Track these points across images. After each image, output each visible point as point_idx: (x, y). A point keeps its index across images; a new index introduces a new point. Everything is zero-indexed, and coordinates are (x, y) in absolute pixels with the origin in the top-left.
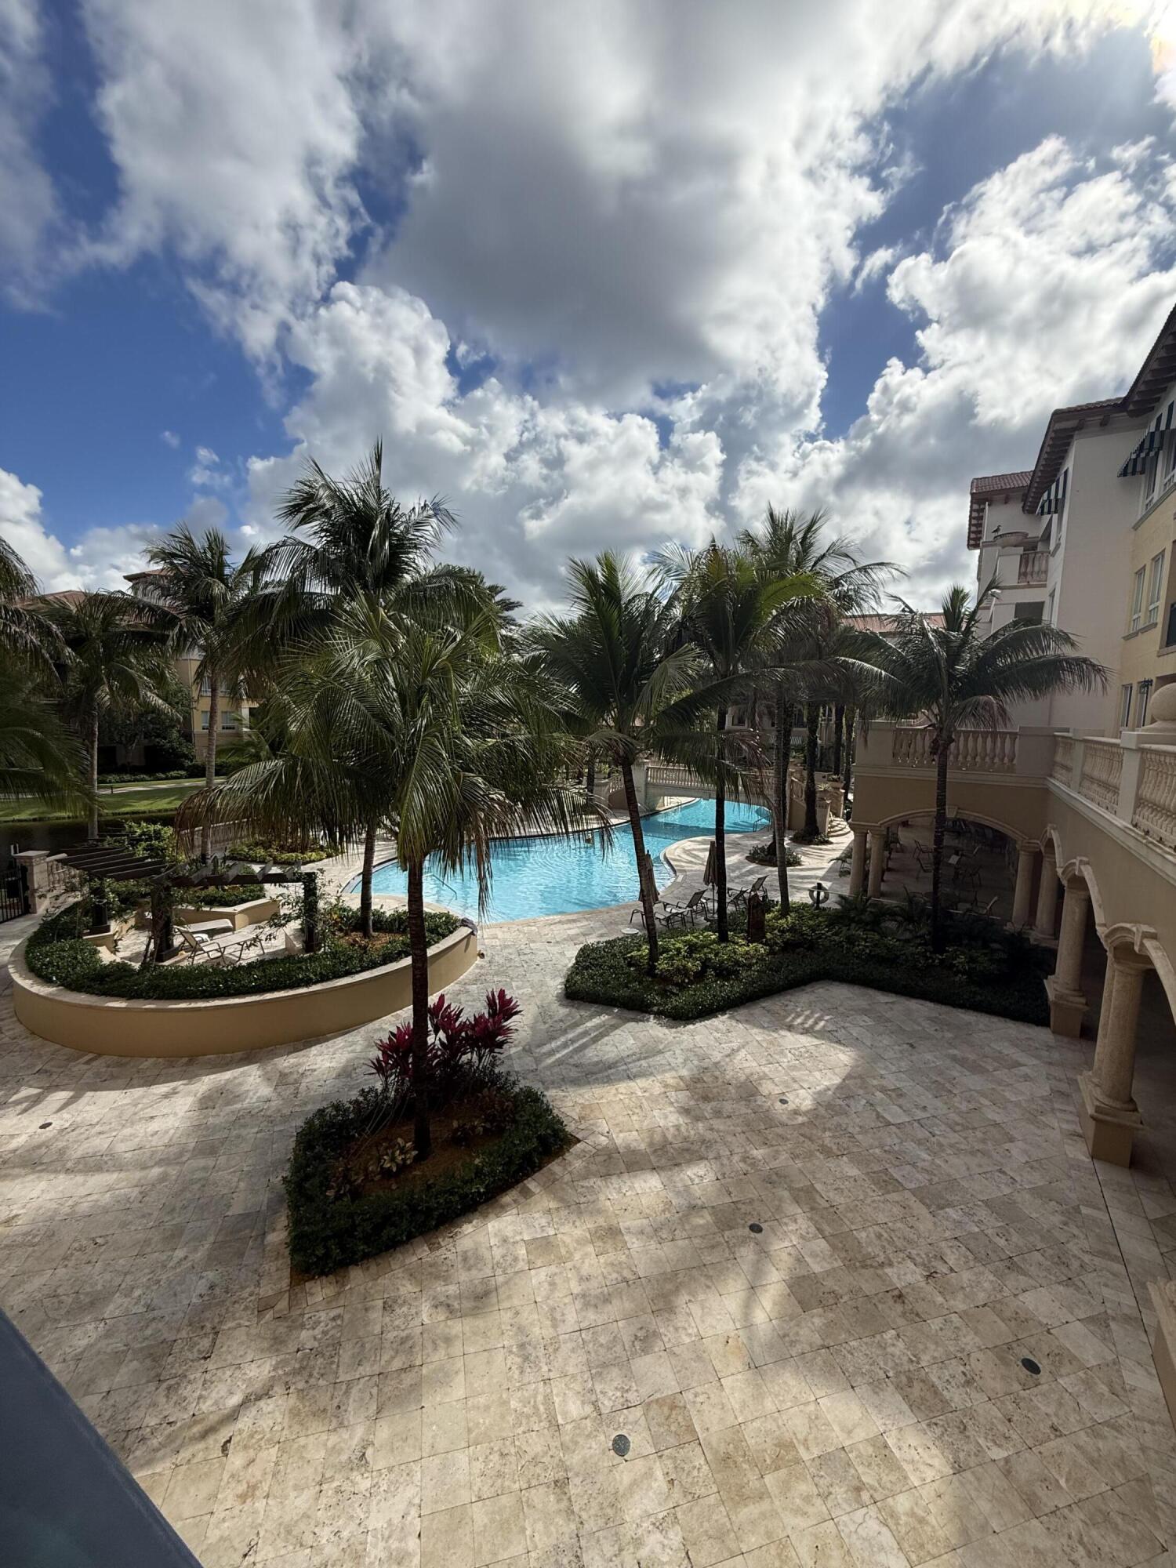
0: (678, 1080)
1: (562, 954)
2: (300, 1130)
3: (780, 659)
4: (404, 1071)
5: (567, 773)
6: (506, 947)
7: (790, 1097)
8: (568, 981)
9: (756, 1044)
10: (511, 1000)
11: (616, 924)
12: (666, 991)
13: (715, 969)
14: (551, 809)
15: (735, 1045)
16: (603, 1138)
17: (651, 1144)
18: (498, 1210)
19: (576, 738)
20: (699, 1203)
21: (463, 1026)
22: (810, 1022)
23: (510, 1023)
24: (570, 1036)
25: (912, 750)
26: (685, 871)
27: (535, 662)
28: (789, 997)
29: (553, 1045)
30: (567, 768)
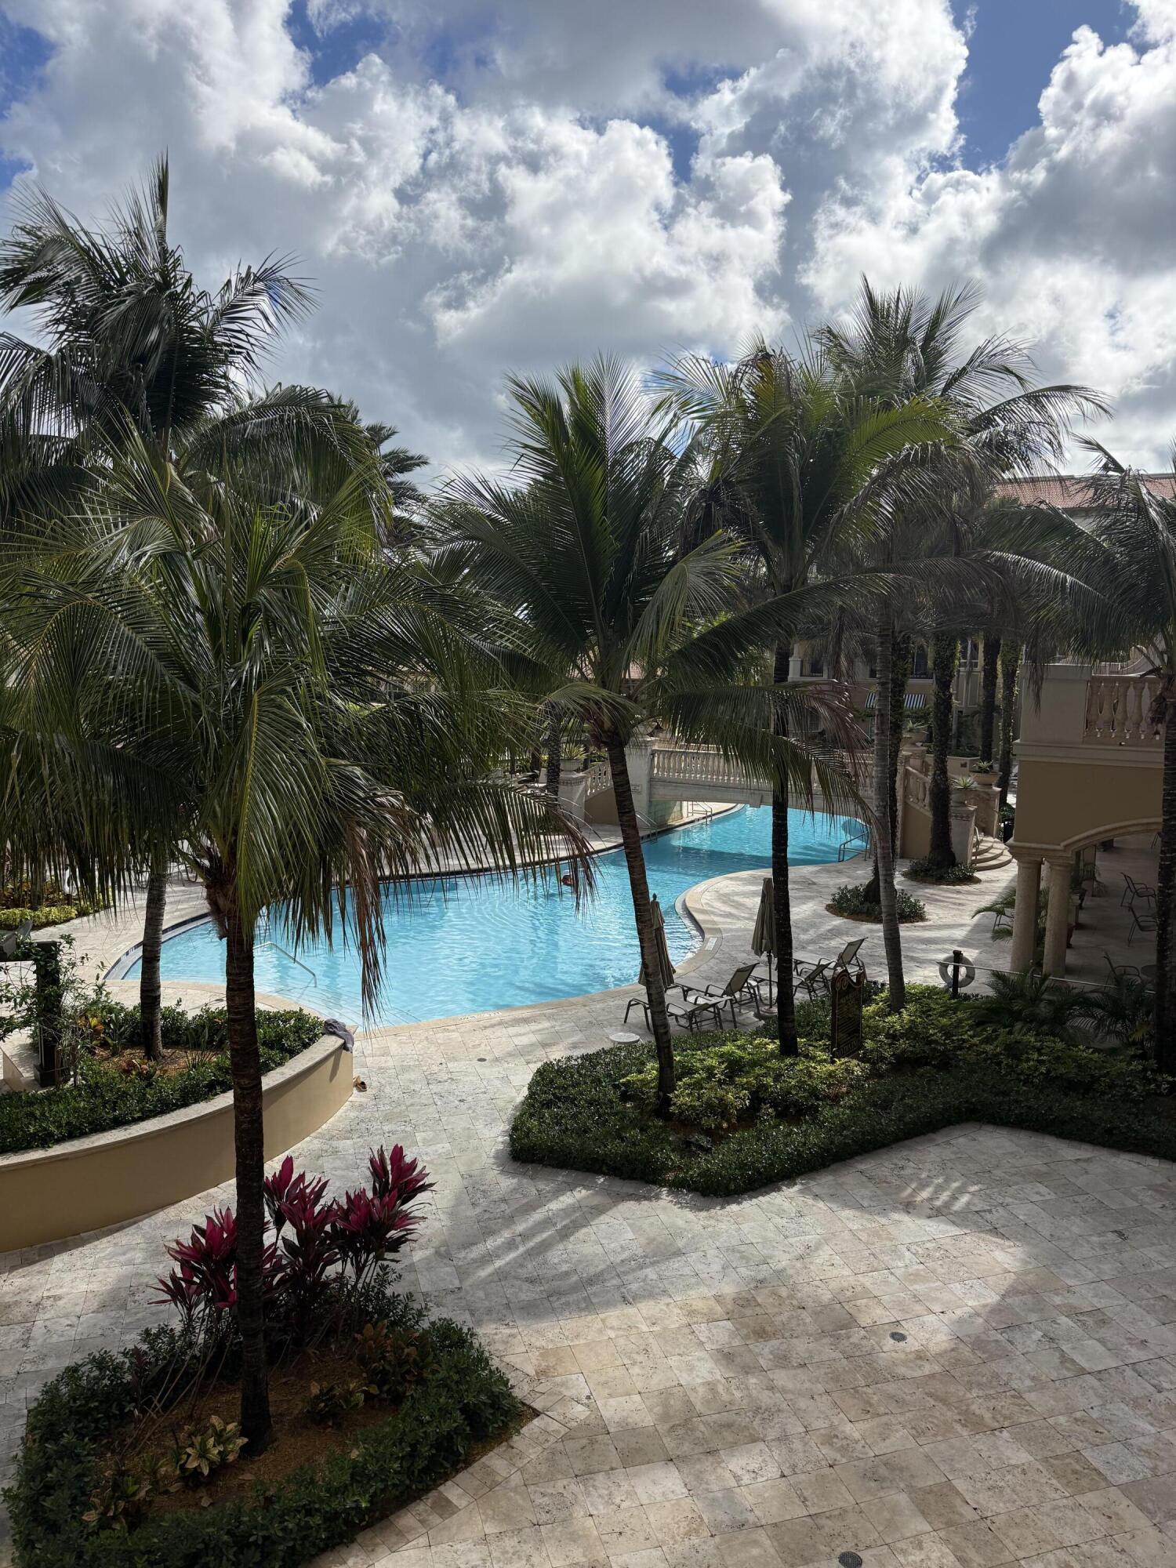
0: (712, 1302)
1: (506, 1079)
2: (34, 1405)
3: (889, 554)
4: (222, 1295)
5: (513, 761)
6: (405, 1069)
7: (908, 1328)
8: (515, 1129)
9: (847, 1235)
10: (413, 1165)
11: (600, 1025)
12: (688, 1144)
13: (774, 1105)
14: (485, 824)
15: (811, 1238)
16: (580, 1408)
17: (665, 1417)
18: (394, 1539)
19: (528, 699)
20: (751, 1518)
21: (328, 1211)
22: (945, 1196)
23: (410, 1206)
24: (520, 1227)
25: (1119, 716)
26: (719, 931)
27: (455, 561)
28: (905, 1153)
29: (491, 1244)
30: (513, 754)
